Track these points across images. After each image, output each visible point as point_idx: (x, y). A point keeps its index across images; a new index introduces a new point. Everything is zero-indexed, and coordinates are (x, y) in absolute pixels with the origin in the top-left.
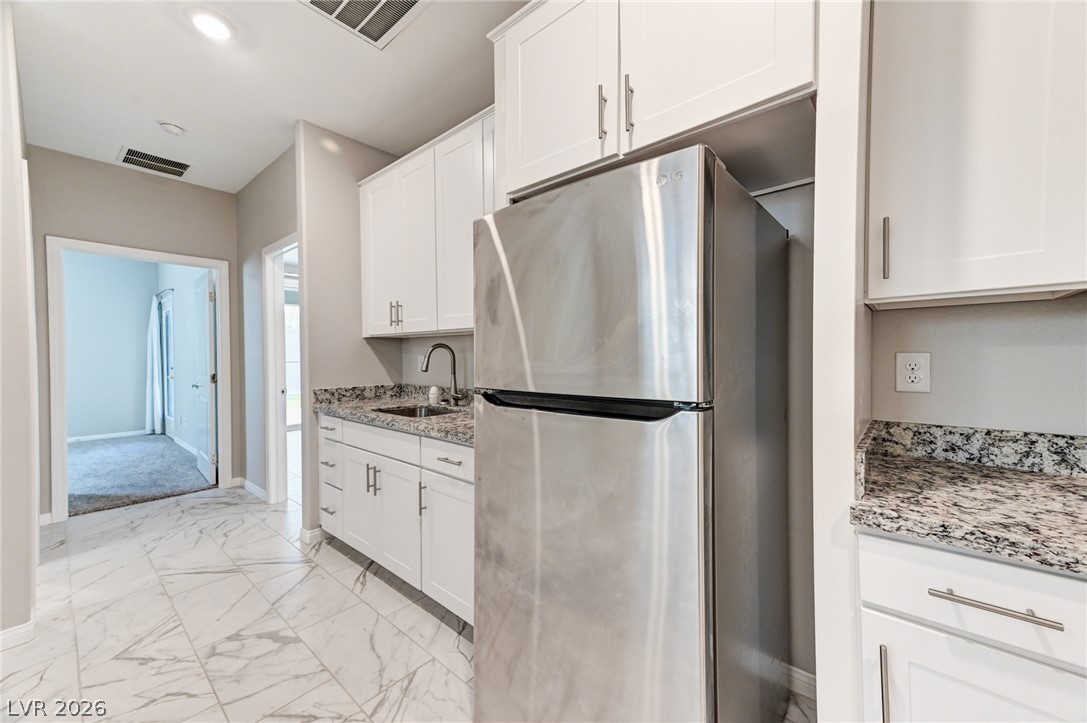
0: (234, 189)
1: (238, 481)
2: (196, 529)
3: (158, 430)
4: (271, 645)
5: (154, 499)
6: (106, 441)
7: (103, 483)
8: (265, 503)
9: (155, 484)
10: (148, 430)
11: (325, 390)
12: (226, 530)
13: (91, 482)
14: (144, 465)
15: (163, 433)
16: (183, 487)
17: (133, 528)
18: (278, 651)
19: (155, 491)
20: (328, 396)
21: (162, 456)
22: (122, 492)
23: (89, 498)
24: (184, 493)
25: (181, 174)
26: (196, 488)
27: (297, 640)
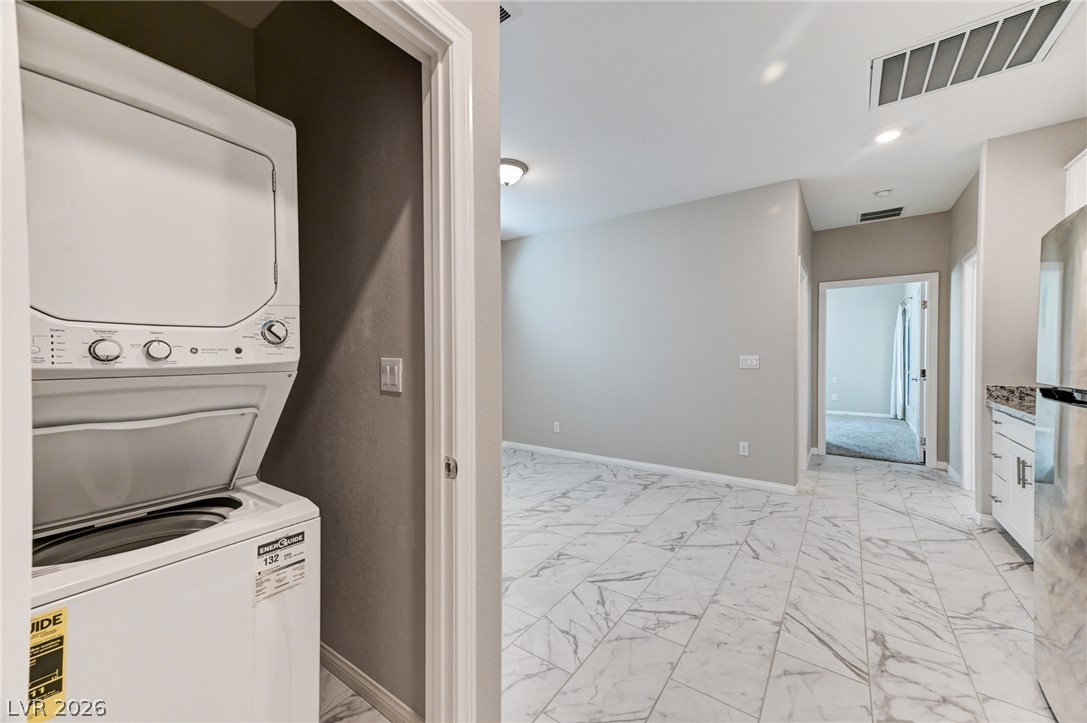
0: (947, 207)
1: (942, 465)
2: (893, 483)
3: (900, 416)
4: (904, 555)
5: (875, 459)
6: (862, 417)
7: (850, 442)
8: (959, 487)
9: (880, 450)
10: (892, 415)
11: (1002, 387)
12: (914, 491)
13: (844, 439)
14: (878, 438)
15: (904, 419)
16: (898, 456)
17: (855, 470)
18: (907, 559)
19: (877, 455)
20: (1005, 393)
21: (895, 435)
22: (857, 449)
23: (839, 447)
24: (896, 461)
25: (899, 214)
26: (908, 460)
27: (924, 562)
